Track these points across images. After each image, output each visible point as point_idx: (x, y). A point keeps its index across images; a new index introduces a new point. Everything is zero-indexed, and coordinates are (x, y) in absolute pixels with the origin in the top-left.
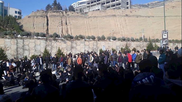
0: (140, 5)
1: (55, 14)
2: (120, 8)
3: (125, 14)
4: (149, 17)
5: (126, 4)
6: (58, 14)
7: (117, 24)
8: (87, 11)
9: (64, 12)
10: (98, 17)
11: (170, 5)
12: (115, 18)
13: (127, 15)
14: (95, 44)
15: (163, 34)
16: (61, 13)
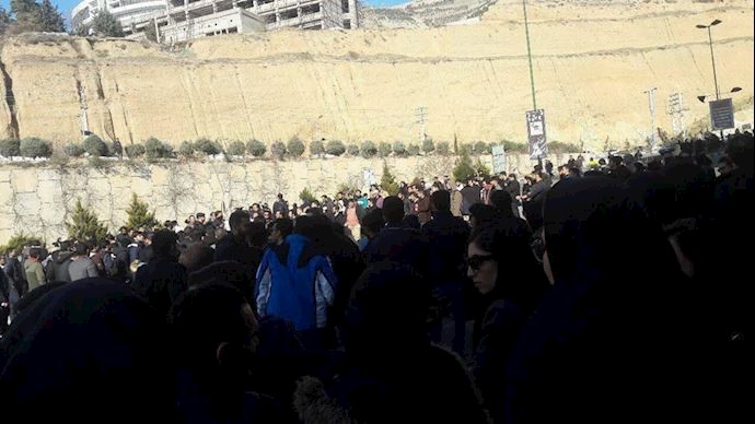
0: (378, 11)
1: (39, 49)
2: (320, 26)
3: (345, 52)
4: (434, 62)
5: (340, 11)
6: (55, 50)
7: (319, 91)
8: (182, 36)
9: (83, 43)
10: (240, 60)
12: (309, 64)
13: (353, 56)
14: (270, 172)
15: (531, 124)
16: (66, 45)
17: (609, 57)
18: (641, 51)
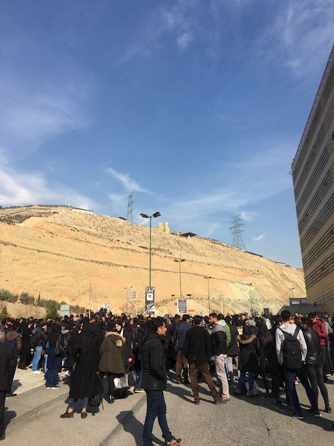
11: (44, 228)
15: (147, 294)
17: (101, 265)
18: (116, 265)
